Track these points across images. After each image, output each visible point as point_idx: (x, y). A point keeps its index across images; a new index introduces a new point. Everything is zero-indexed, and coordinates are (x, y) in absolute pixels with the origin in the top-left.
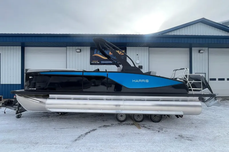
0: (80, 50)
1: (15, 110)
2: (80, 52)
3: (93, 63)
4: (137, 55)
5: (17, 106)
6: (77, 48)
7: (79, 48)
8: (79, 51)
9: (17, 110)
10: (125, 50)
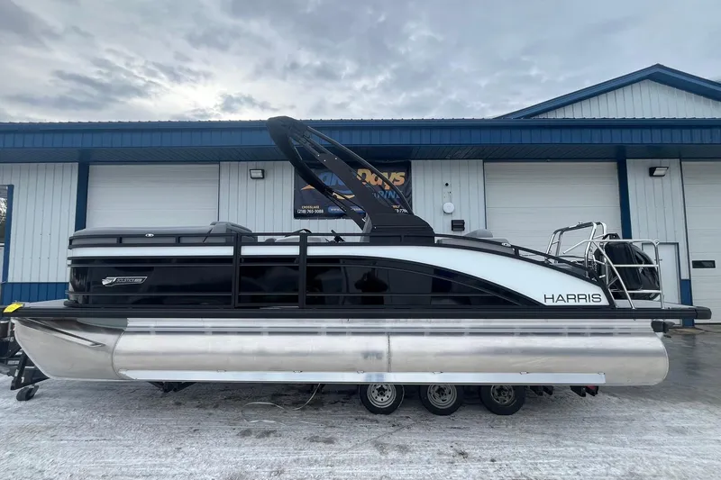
0: (263, 171)
1: (9, 374)
2: (263, 178)
3: (304, 212)
4: (447, 185)
5: (18, 362)
6: (252, 164)
7: (260, 164)
8: (259, 174)
9: (16, 375)
10: (407, 169)
